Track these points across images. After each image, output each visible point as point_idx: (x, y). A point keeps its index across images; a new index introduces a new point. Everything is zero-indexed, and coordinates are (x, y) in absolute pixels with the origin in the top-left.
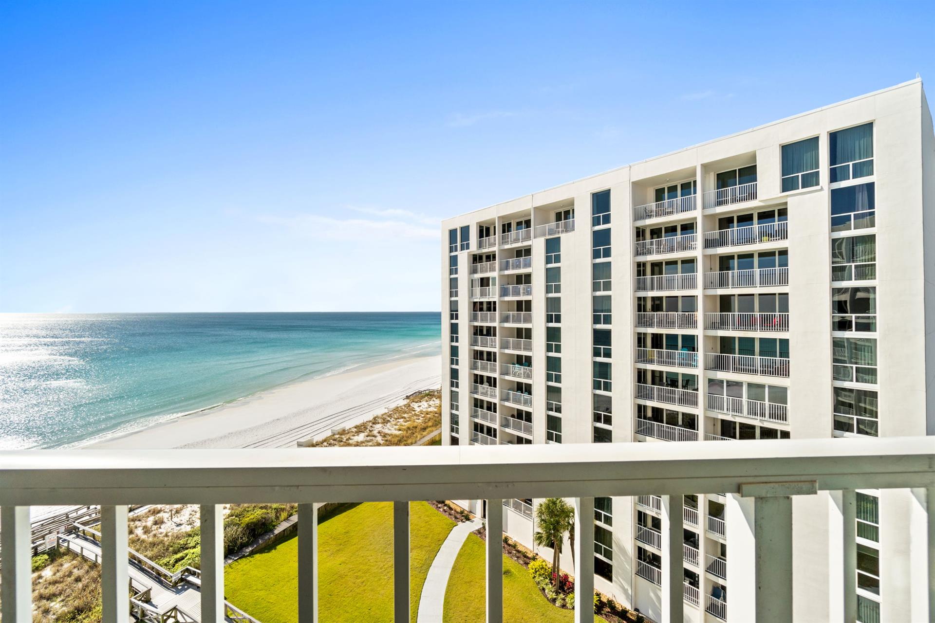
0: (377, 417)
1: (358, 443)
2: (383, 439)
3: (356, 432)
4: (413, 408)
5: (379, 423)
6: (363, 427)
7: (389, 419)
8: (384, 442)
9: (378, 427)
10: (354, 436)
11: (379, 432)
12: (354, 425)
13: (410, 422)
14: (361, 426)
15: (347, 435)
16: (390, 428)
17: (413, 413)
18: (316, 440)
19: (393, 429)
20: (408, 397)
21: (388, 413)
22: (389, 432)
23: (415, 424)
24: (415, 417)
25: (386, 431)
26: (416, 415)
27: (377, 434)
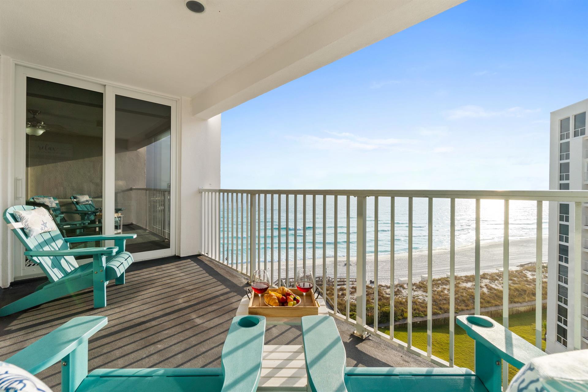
0: (487, 274)
1: (466, 288)
2: (489, 291)
3: (465, 280)
4: (526, 275)
5: (487, 279)
6: (472, 278)
7: (498, 278)
8: (489, 293)
9: (486, 282)
10: (463, 282)
11: (486, 285)
12: (465, 275)
13: (519, 285)
14: (471, 277)
15: (457, 280)
16: (498, 285)
17: (525, 279)
18: (434, 278)
19: (500, 286)
20: (522, 266)
21: (498, 273)
22: (496, 288)
23: (525, 288)
24: (526, 283)
25: (493, 286)
26: (527, 281)
27: (484, 286)
